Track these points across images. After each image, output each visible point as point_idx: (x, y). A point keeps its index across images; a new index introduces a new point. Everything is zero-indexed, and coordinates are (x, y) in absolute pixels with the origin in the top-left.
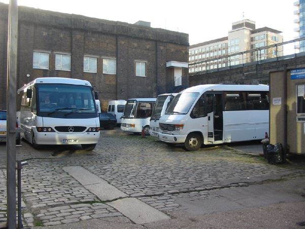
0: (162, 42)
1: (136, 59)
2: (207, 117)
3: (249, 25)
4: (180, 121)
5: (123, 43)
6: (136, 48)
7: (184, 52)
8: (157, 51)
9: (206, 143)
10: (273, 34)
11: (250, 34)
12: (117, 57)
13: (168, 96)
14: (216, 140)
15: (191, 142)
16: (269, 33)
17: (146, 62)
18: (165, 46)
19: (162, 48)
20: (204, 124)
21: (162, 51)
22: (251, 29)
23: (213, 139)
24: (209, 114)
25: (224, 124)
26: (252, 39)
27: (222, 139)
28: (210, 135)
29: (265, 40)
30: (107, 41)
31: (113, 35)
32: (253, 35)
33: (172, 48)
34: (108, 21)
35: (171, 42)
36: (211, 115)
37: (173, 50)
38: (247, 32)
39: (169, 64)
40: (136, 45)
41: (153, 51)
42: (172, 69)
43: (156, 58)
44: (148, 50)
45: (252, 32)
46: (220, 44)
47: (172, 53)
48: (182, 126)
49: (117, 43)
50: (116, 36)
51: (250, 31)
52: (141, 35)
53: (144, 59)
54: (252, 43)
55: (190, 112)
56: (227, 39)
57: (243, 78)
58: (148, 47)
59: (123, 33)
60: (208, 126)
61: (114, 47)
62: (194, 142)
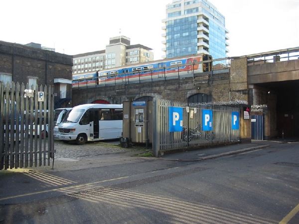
0: (51, 62)
1: (28, 75)
2: (89, 124)
3: (125, 41)
4: (73, 127)
5: (18, 61)
6: (29, 66)
7: (68, 70)
8: (46, 70)
9: (89, 140)
10: (145, 51)
11: (125, 50)
12: (13, 73)
13: (62, 110)
14: (94, 138)
15: (80, 139)
16: (142, 50)
17: (38, 78)
18: (53, 66)
19: (51, 67)
20: (88, 129)
21: (50, 69)
22: (126, 45)
23: (92, 138)
24: (90, 123)
25: (100, 128)
26: (127, 54)
27: (98, 138)
28: (91, 135)
29: (138, 56)
30: (5, 60)
31: (10, 55)
32: (128, 51)
33: (59, 67)
34: (6, 42)
35: (58, 62)
36: (92, 123)
37: (59, 69)
38: (122, 47)
39: (56, 81)
40: (29, 64)
41: (43, 69)
42: (58, 84)
43: (46, 75)
44: (39, 68)
45: (127, 48)
46: (98, 57)
47: (59, 71)
48: (74, 130)
49: (13, 62)
50: (13, 55)
51: (126, 46)
52: (33, 55)
53: (35, 76)
54: (127, 57)
55: (79, 121)
56: (105, 52)
57: (115, 94)
58: (39, 65)
59: (18, 54)
60: (90, 130)
61: (10, 64)
62: (82, 139)
